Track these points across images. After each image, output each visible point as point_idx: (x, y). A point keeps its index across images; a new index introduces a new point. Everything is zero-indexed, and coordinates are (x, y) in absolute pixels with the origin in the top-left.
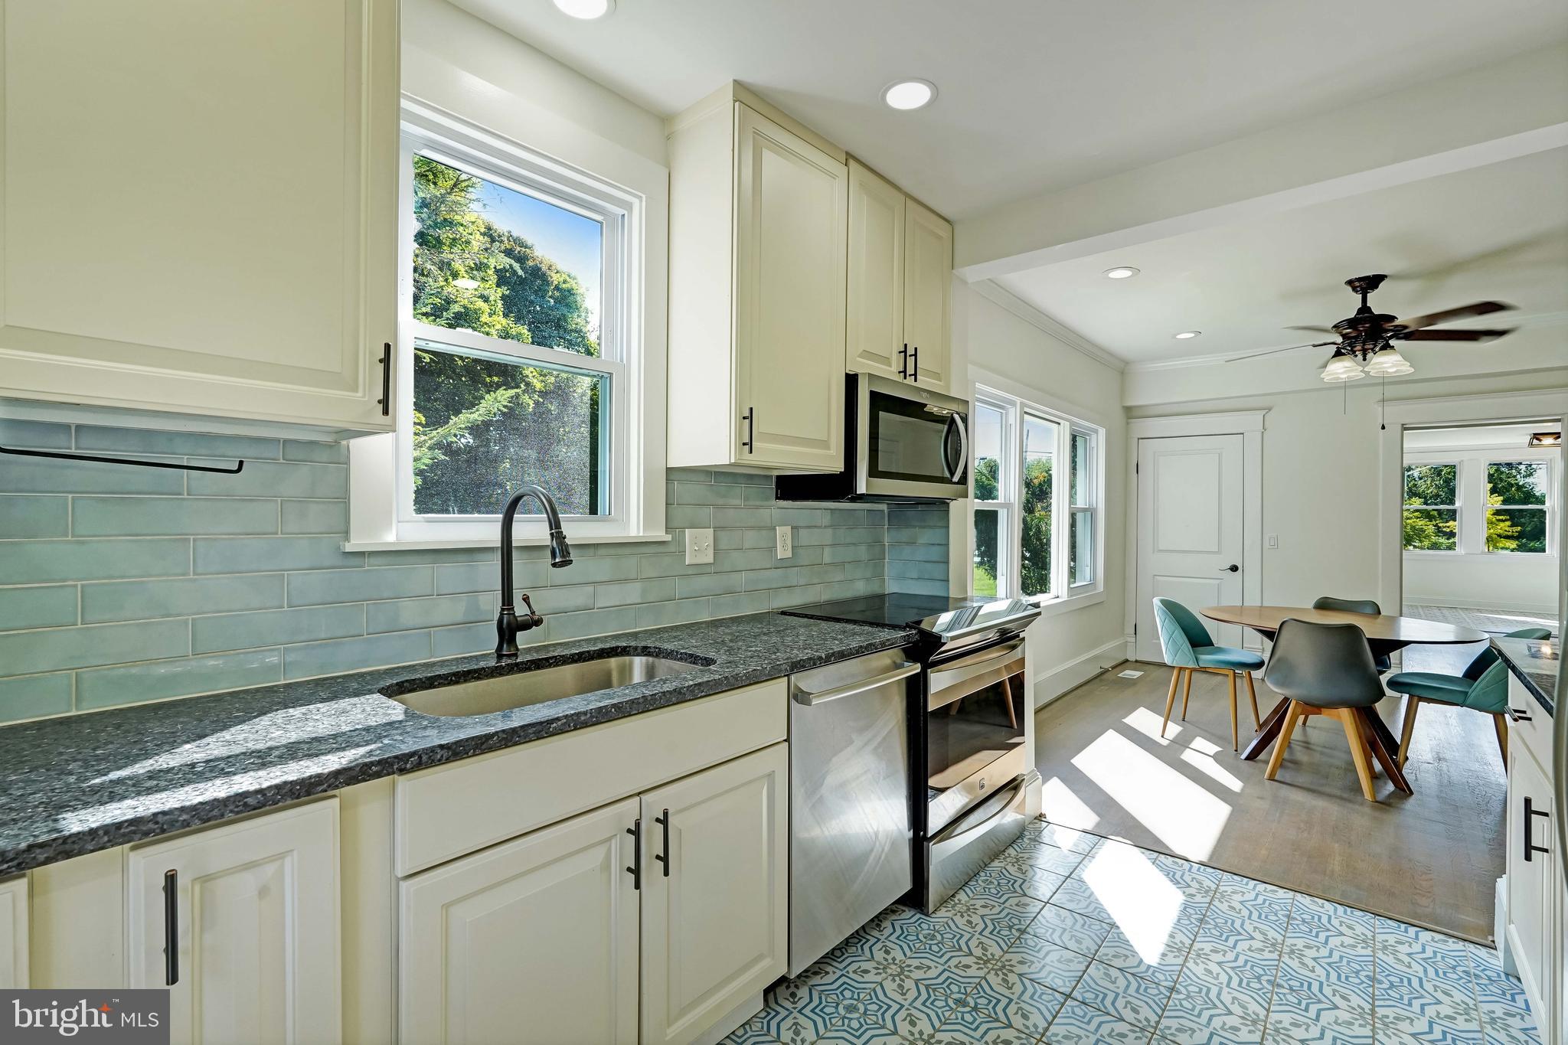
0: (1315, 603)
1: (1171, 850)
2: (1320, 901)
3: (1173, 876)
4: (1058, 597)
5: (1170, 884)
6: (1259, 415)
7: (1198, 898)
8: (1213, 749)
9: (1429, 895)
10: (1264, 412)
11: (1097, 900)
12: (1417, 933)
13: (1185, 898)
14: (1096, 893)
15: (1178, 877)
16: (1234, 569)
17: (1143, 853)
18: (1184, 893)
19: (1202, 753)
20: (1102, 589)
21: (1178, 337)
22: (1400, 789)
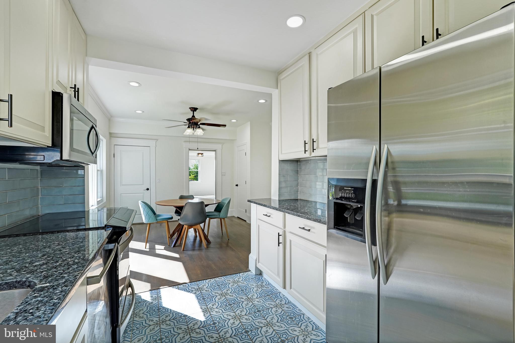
0: (179, 197)
1: (179, 283)
2: (220, 278)
3: (186, 290)
4: (92, 206)
5: (188, 293)
6: (154, 142)
7: (198, 293)
8: (163, 247)
9: (233, 265)
10: (156, 141)
11: (174, 311)
12: (239, 274)
13: (195, 295)
14: (172, 309)
15: (188, 290)
16: (148, 189)
17: (173, 288)
18: (193, 293)
19: (160, 249)
20: (105, 201)
21: (137, 112)
22: (208, 243)
